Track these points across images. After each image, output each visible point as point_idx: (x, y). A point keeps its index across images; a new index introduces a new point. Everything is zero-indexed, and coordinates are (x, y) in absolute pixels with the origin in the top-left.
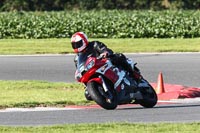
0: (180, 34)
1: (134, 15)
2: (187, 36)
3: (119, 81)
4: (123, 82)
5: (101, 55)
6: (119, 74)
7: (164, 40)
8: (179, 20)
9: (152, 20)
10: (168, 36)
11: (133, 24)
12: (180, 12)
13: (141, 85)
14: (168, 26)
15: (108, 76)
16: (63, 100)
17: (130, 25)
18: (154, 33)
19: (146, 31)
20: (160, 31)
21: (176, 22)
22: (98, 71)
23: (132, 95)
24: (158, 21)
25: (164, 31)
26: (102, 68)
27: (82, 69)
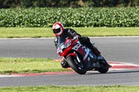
0: (91, 25)
1: (59, 11)
2: (96, 25)
3: (86, 55)
4: (89, 56)
5: (75, 38)
6: (86, 50)
7: (80, 28)
8: (90, 15)
9: (71, 14)
10: (83, 26)
11: (58, 17)
12: (91, 9)
13: (99, 58)
14: (82, 19)
15: (79, 52)
16: (10, 70)
17: (56, 18)
18: (73, 24)
19: (67, 22)
20: (77, 22)
21: (88, 16)
22: (74, 48)
23: (94, 65)
24: (75, 15)
25: (79, 22)
26: (76, 46)
27: (63, 47)
